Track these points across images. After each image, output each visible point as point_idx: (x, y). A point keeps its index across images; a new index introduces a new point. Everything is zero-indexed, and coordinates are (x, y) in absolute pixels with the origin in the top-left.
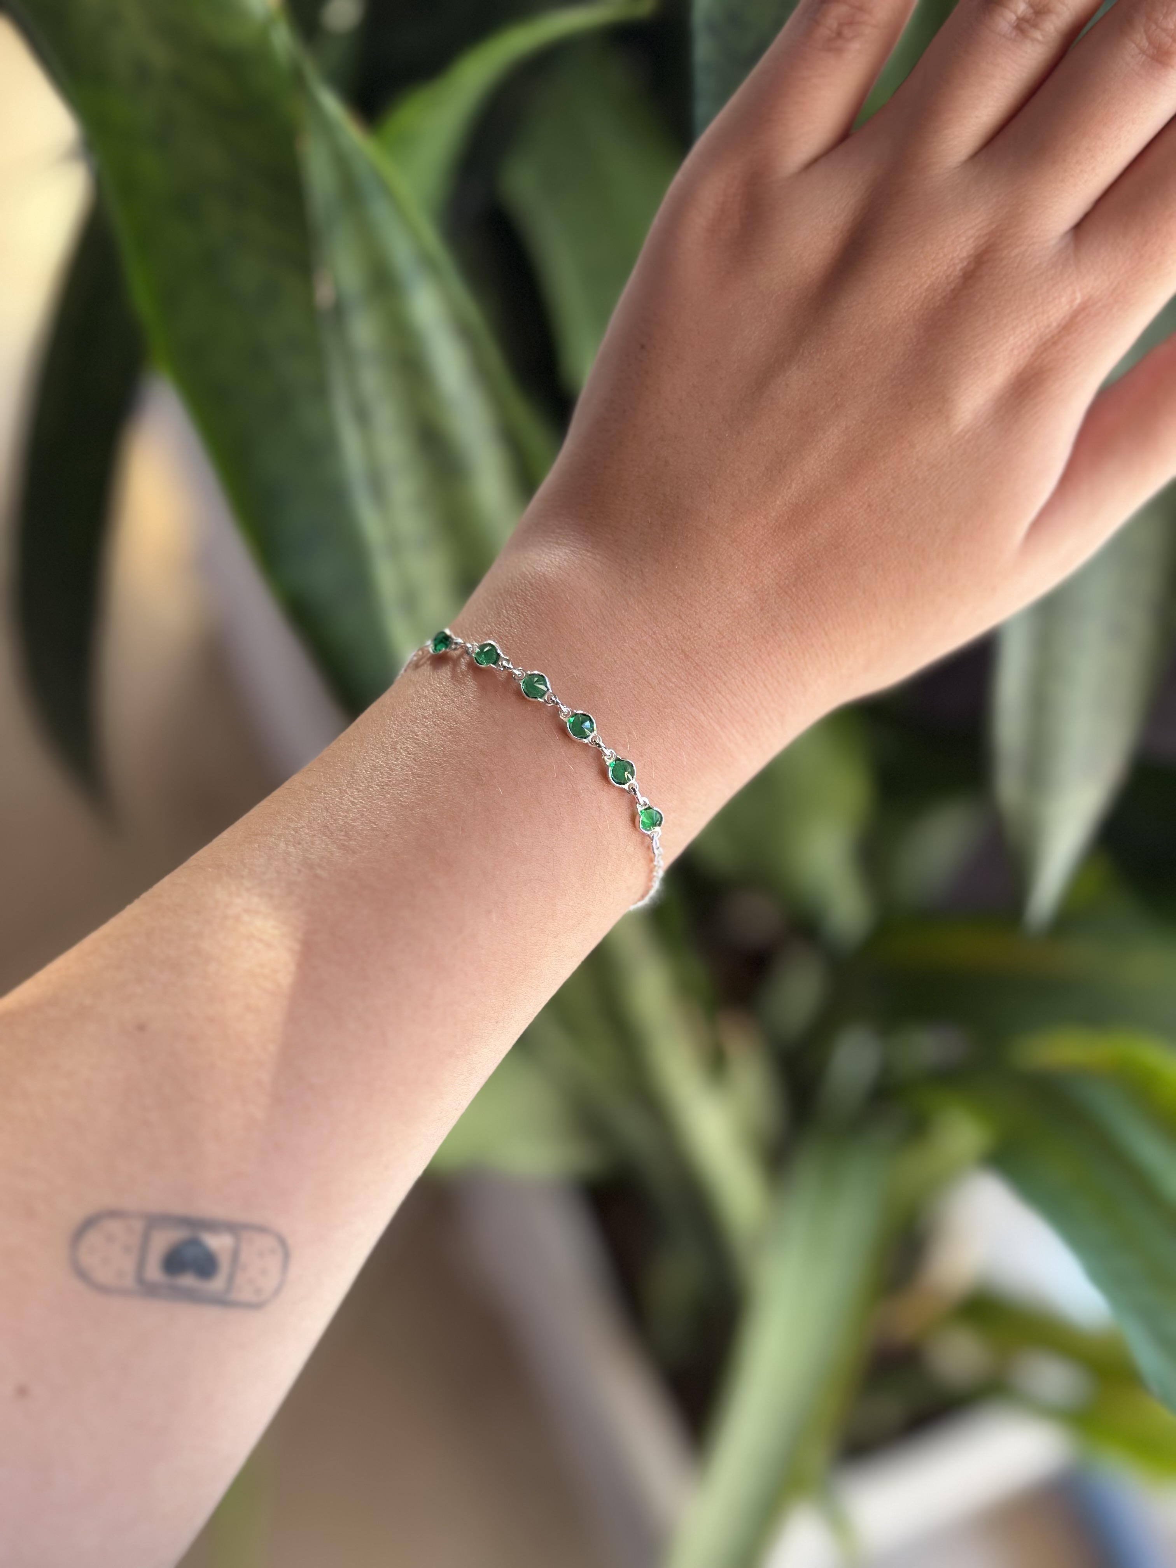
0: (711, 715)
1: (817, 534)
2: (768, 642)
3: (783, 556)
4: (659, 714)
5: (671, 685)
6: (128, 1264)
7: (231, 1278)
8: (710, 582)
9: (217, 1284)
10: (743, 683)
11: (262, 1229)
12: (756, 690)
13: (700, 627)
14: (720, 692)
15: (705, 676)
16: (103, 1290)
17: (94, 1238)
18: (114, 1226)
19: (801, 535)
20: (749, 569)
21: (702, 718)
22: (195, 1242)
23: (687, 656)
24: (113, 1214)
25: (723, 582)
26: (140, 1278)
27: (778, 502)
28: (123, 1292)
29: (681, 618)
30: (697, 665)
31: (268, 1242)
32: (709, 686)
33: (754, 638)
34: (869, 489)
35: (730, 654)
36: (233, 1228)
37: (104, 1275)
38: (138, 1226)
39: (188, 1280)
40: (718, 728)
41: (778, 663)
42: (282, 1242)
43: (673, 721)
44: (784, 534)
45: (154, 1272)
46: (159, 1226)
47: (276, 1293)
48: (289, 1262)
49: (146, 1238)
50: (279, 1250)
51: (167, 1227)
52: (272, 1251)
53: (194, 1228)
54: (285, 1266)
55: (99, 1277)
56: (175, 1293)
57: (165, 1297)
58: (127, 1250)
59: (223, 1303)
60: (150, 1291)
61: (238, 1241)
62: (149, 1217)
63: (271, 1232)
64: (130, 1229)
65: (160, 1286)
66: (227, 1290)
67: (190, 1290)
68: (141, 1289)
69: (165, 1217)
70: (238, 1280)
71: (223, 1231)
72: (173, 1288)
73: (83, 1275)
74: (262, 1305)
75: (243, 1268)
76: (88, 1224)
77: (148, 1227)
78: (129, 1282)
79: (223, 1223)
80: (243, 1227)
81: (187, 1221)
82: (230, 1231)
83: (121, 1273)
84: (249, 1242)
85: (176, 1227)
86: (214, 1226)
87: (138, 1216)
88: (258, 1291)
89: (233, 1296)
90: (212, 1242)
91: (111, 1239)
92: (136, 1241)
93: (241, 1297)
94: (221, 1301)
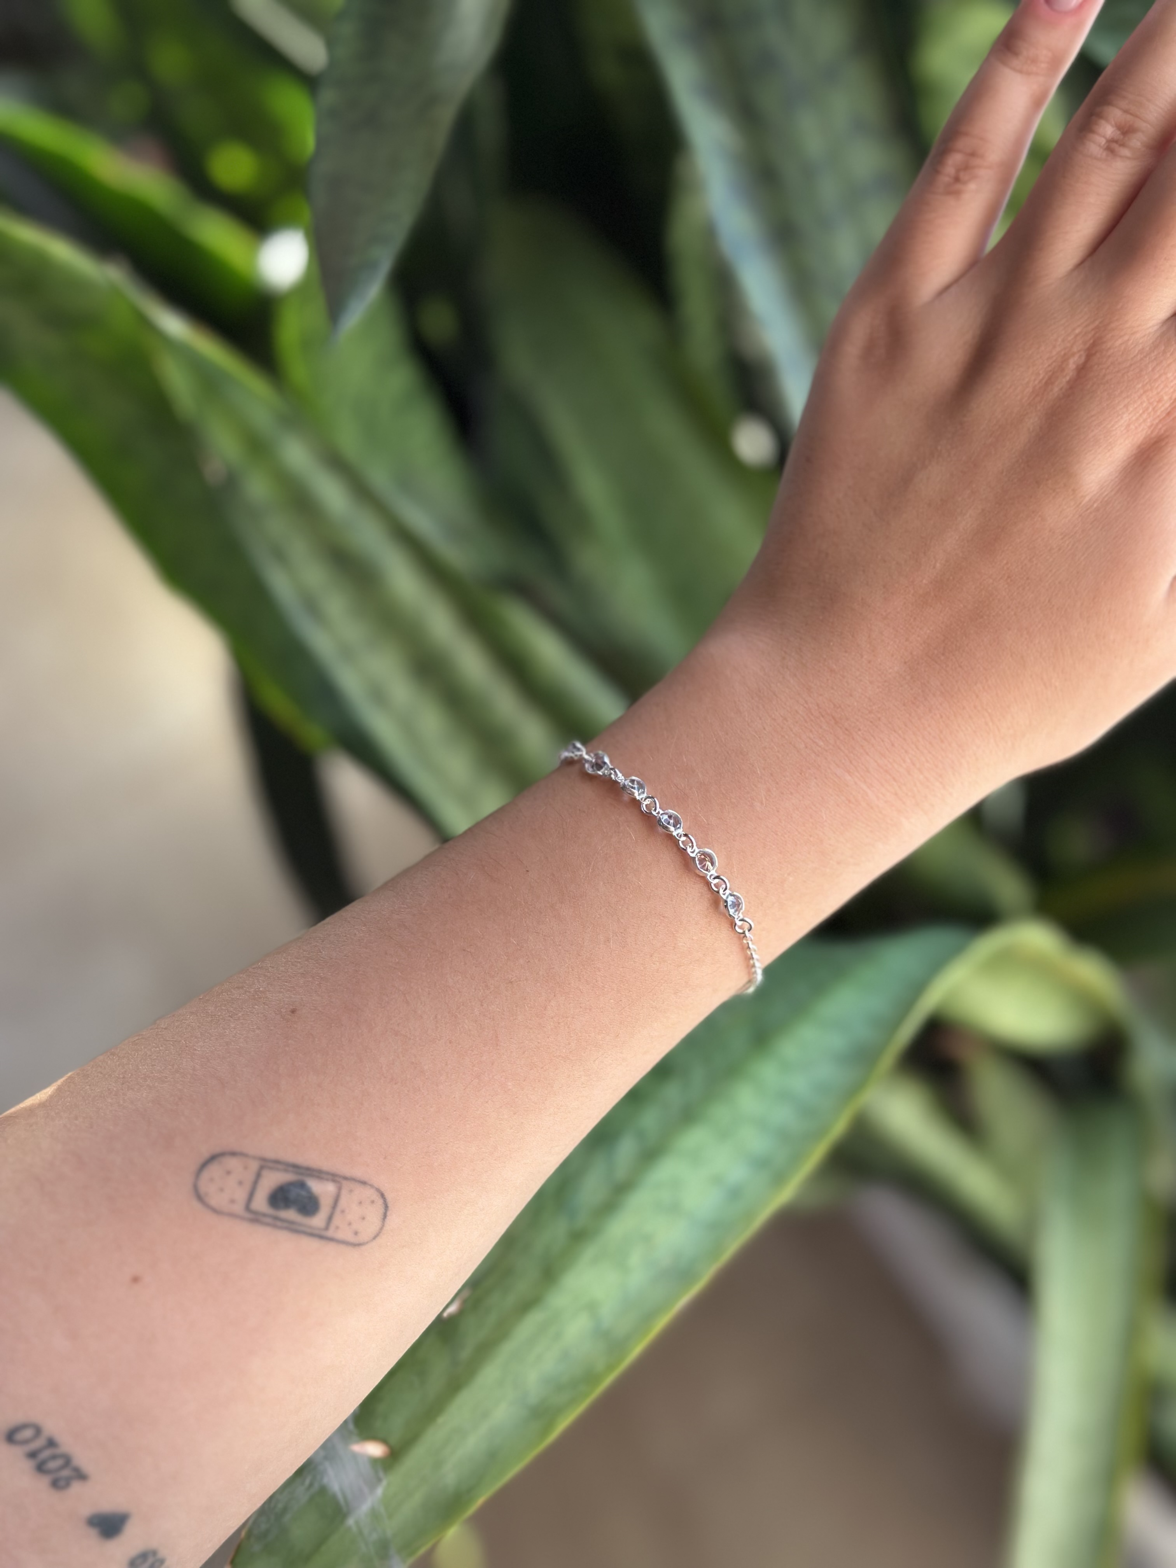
0: (857, 774)
1: (962, 606)
2: (918, 707)
3: (931, 628)
4: (801, 774)
5: (818, 748)
6: (241, 1195)
7: (330, 1219)
8: (862, 656)
9: (317, 1221)
10: (893, 745)
11: (364, 1183)
12: (906, 752)
13: (851, 695)
14: (867, 754)
15: (854, 740)
16: (216, 1211)
17: (214, 1170)
18: (232, 1163)
19: (947, 608)
21: (848, 777)
22: (302, 1185)
23: (836, 723)
24: (233, 1154)
25: (874, 655)
26: (248, 1208)
27: (924, 581)
28: (232, 1215)
29: (833, 689)
30: (846, 729)
31: (369, 1193)
32: (857, 749)
33: (904, 705)
34: (1007, 563)
35: (879, 719)
36: (334, 1177)
37: (217, 1200)
38: (254, 1166)
39: (291, 1214)
40: (864, 787)
41: (929, 726)
42: (382, 1196)
43: (815, 780)
44: (932, 609)
45: (260, 1203)
46: (271, 1168)
47: (375, 1238)
48: (388, 1213)
49: (258, 1176)
50: (380, 1202)
51: (278, 1170)
52: (373, 1202)
53: (302, 1174)
54: (385, 1216)
55: (213, 1202)
56: (279, 1223)
57: (268, 1224)
58: (240, 1183)
59: (321, 1237)
60: (255, 1218)
61: (340, 1189)
62: (264, 1160)
63: (372, 1186)
64: (246, 1168)
65: (264, 1215)
66: (327, 1228)
67: (292, 1223)
68: (248, 1215)
69: (277, 1162)
70: (337, 1221)
71: (327, 1180)
72: (276, 1218)
73: (200, 1197)
74: (359, 1245)
75: (343, 1212)
76: (213, 1158)
77: (262, 1168)
78: (239, 1208)
79: (328, 1173)
80: (346, 1178)
81: (295, 1167)
82: (334, 1181)
83: (233, 1201)
84: (351, 1191)
85: (286, 1171)
86: (319, 1174)
87: (254, 1158)
88: (356, 1233)
89: (330, 1233)
90: (317, 1187)
91: (229, 1173)
92: (250, 1177)
93: (340, 1235)
94: (320, 1235)
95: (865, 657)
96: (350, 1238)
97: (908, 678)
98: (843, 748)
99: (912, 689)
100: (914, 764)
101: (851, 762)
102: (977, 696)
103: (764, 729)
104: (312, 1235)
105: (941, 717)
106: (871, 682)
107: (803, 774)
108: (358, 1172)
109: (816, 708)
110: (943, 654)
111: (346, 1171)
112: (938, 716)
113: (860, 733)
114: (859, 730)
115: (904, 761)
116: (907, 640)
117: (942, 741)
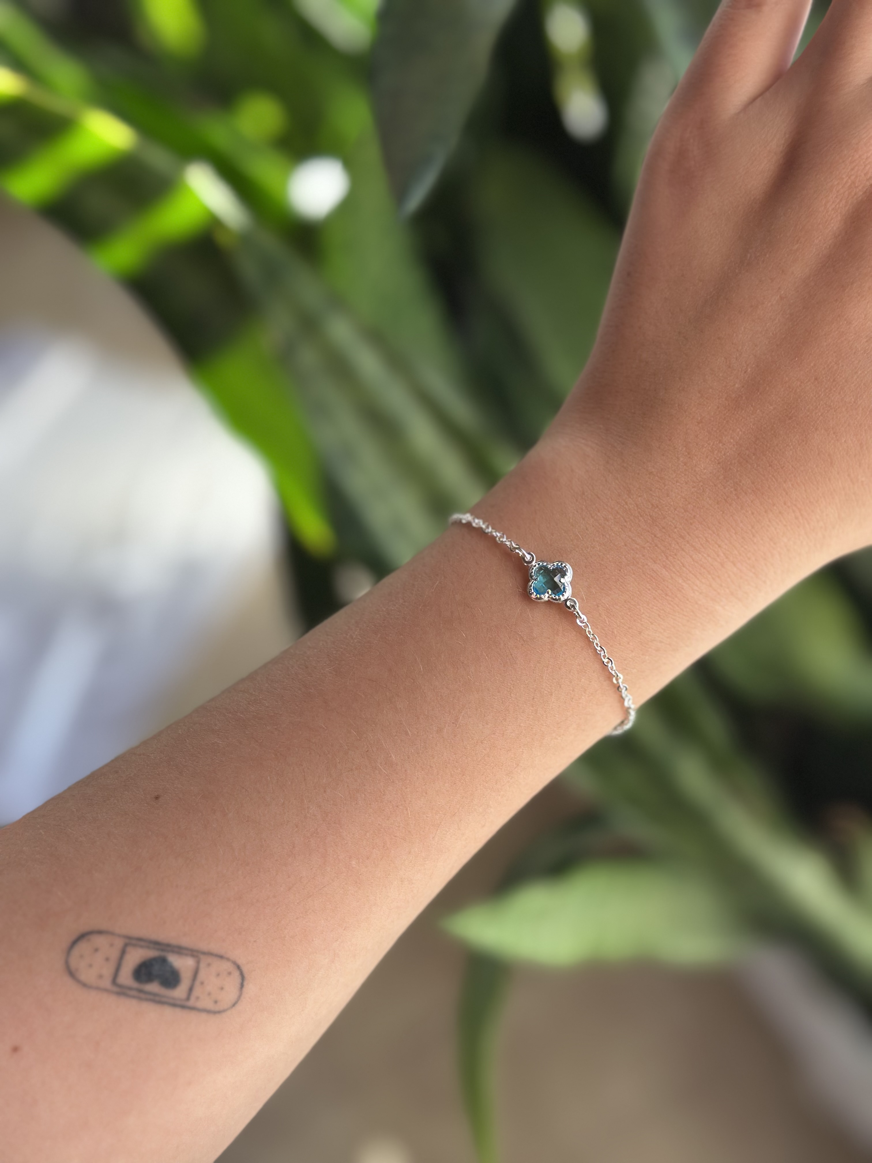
0: (674, 570)
2: (730, 505)
3: (743, 430)
5: (636, 546)
6: (108, 971)
7: (191, 990)
8: (678, 459)
9: (179, 992)
10: (707, 541)
11: (221, 957)
13: (668, 496)
14: (683, 550)
15: (670, 537)
16: (84, 985)
17: (84, 947)
18: (100, 940)
20: (713, 444)
22: (163, 961)
24: (100, 932)
25: (690, 458)
26: (114, 981)
28: (100, 989)
29: (651, 490)
31: (226, 966)
32: (673, 546)
36: (193, 953)
37: (87, 975)
38: (119, 943)
39: (154, 987)
41: (742, 522)
42: (239, 967)
44: (743, 412)
45: (126, 977)
46: (135, 945)
47: (234, 1005)
48: (245, 983)
49: (123, 953)
50: (237, 974)
51: (142, 947)
52: (230, 973)
53: (163, 950)
54: (242, 986)
55: (83, 977)
56: (142, 995)
57: (134, 997)
58: (107, 960)
59: (183, 1007)
60: (122, 991)
61: (198, 962)
62: (129, 938)
63: (228, 959)
64: (112, 945)
65: (130, 989)
66: (188, 998)
67: (155, 995)
68: (115, 989)
69: (140, 939)
70: (197, 992)
71: (186, 955)
72: (140, 991)
73: (71, 973)
74: (219, 1012)
75: (202, 983)
76: (83, 937)
77: (126, 945)
78: (107, 983)
79: (187, 949)
80: (204, 953)
81: (156, 944)
82: (193, 956)
83: (101, 977)
84: (209, 965)
85: (148, 947)
86: (179, 950)
87: (119, 936)
88: (216, 1002)
89: (191, 1003)
90: (177, 961)
91: (96, 950)
92: (114, 954)
93: (200, 1004)
94: (183, 1006)
95: (682, 459)
96: (210, 1006)
97: (721, 477)
98: (660, 546)
99: (725, 488)
100: (727, 558)
101: (667, 558)
102: (787, 494)
103: (587, 529)
104: (174, 1005)
105: (753, 513)
106: (686, 483)
107: (622, 570)
108: (214, 947)
109: (636, 508)
110: (754, 454)
111: (203, 946)
112: (750, 512)
113: (676, 530)
114: (676, 528)
115: (718, 556)
116: (720, 442)
117: (754, 536)
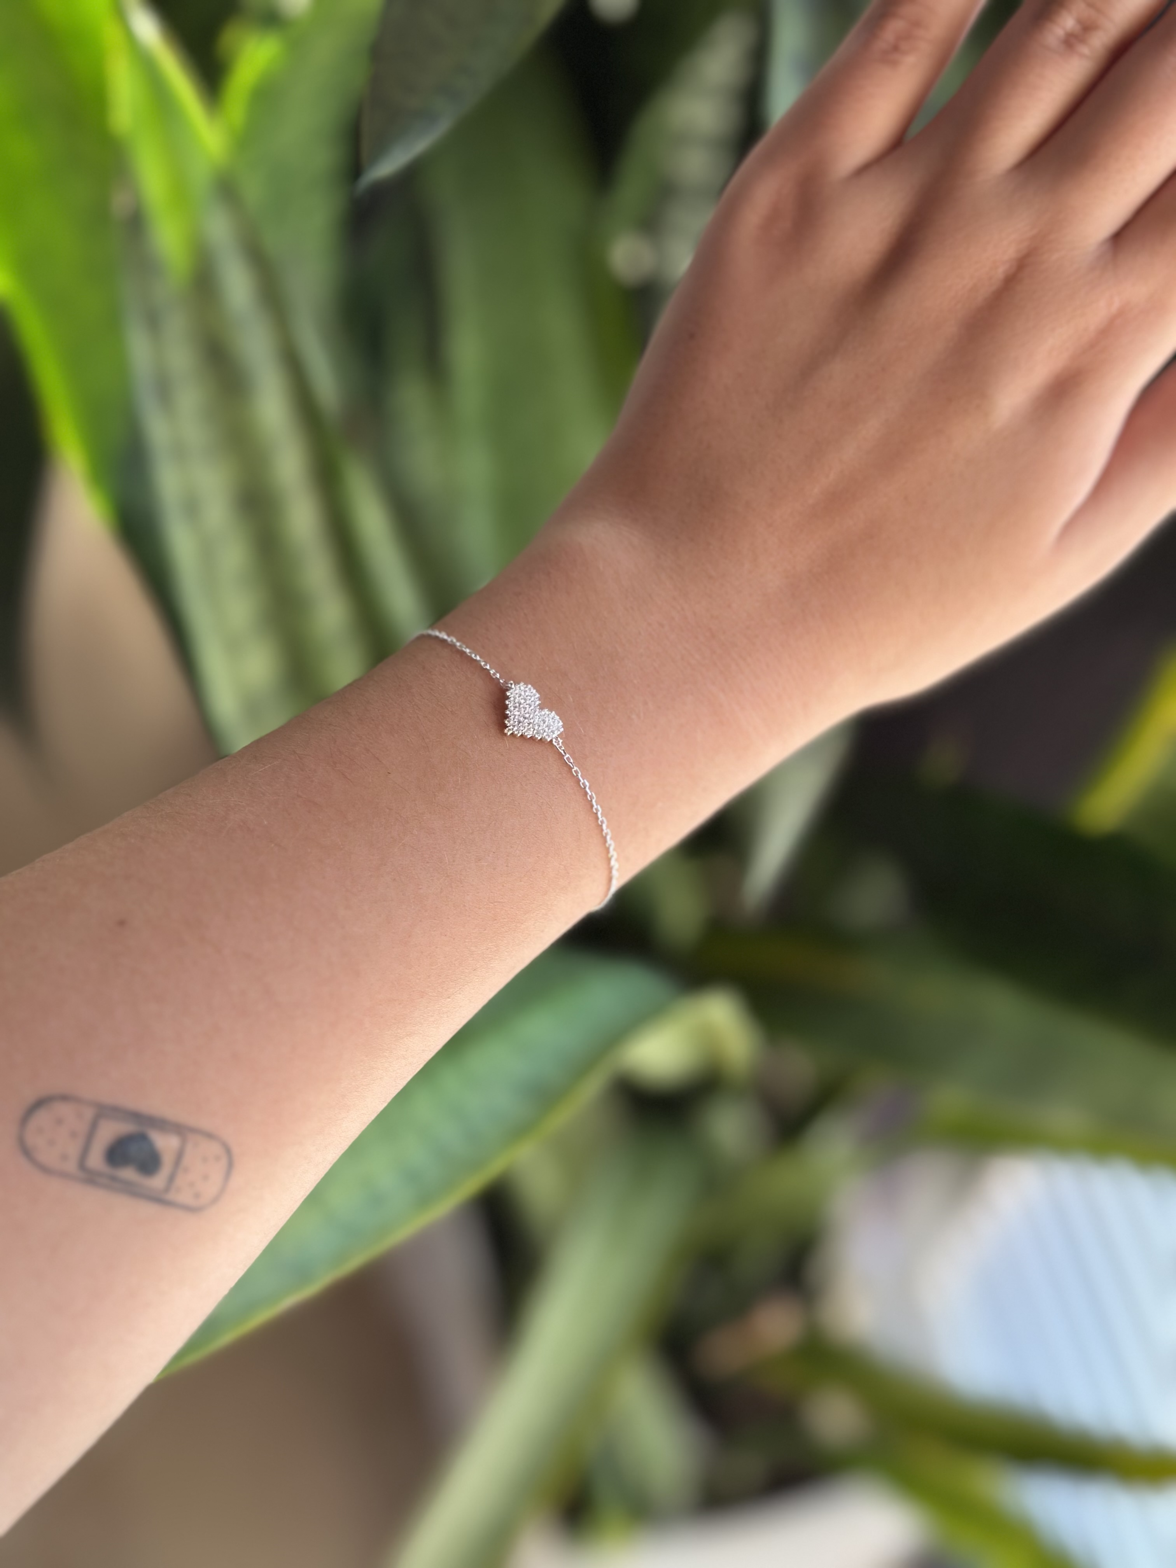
6: (73, 1149)
7: (172, 1178)
9: (157, 1181)
11: (210, 1136)
16: (45, 1169)
17: (42, 1118)
18: (64, 1110)
21: (722, 697)
22: (142, 1138)
24: (65, 1098)
26: (81, 1165)
28: (63, 1175)
31: (214, 1148)
36: (180, 1129)
37: (47, 1155)
38: (89, 1113)
39: (129, 1173)
42: (228, 1149)
45: (96, 1160)
46: (108, 1117)
47: (215, 1201)
48: (233, 1170)
49: (94, 1126)
50: (224, 1158)
51: (115, 1119)
52: (216, 1157)
53: (143, 1124)
54: (228, 1174)
55: (43, 1158)
56: (117, 1184)
57: (104, 1186)
58: (73, 1135)
59: (160, 1201)
60: (90, 1178)
61: (183, 1143)
62: (100, 1106)
63: (217, 1139)
64: (79, 1116)
65: (101, 1175)
66: (167, 1189)
67: (130, 1183)
68: (82, 1175)
69: (114, 1109)
70: (181, 1180)
71: (171, 1132)
72: (114, 1179)
73: (27, 1153)
74: (198, 1209)
75: (185, 1171)
76: (40, 1104)
77: (97, 1116)
78: (71, 1166)
79: (170, 1123)
80: (190, 1130)
81: (136, 1116)
82: (178, 1133)
83: (64, 1157)
84: (195, 1145)
85: (124, 1120)
86: (163, 1125)
87: (88, 1103)
88: (196, 1196)
89: (171, 1196)
90: (160, 1141)
91: (59, 1121)
92: (84, 1128)
93: (179, 1199)
94: (159, 1199)
96: (190, 1201)
104: (150, 1198)
108: (204, 1123)
111: (191, 1120)
